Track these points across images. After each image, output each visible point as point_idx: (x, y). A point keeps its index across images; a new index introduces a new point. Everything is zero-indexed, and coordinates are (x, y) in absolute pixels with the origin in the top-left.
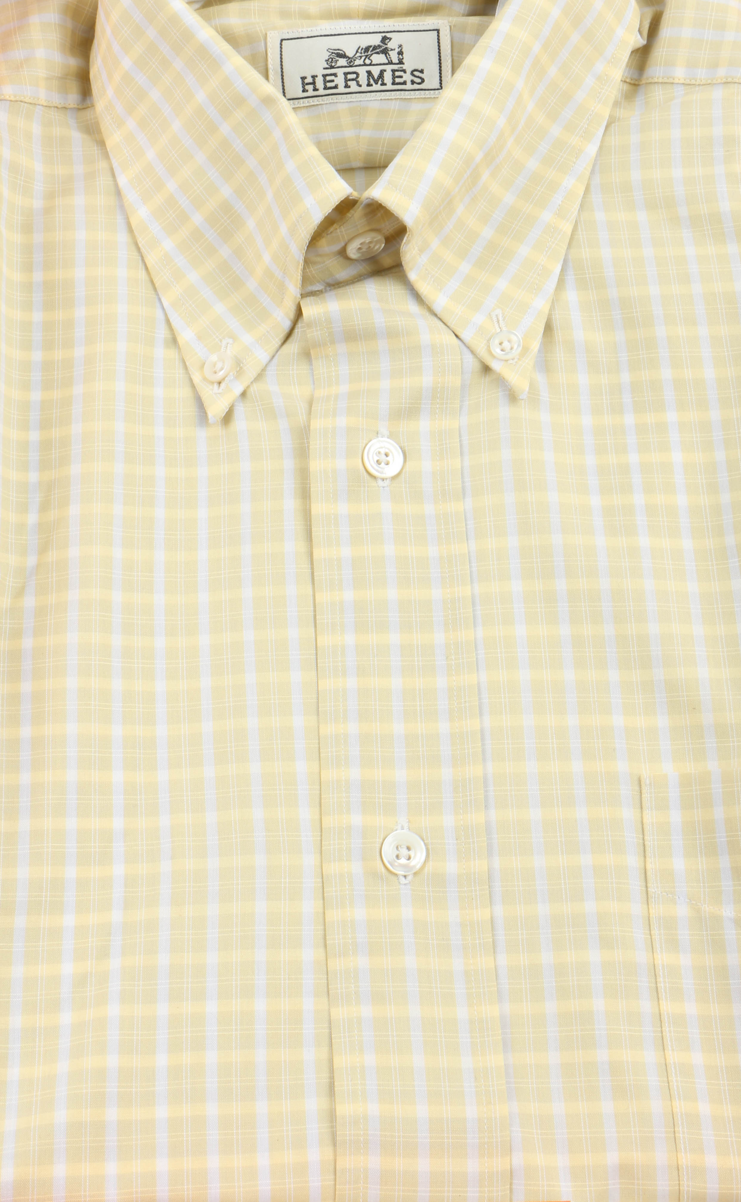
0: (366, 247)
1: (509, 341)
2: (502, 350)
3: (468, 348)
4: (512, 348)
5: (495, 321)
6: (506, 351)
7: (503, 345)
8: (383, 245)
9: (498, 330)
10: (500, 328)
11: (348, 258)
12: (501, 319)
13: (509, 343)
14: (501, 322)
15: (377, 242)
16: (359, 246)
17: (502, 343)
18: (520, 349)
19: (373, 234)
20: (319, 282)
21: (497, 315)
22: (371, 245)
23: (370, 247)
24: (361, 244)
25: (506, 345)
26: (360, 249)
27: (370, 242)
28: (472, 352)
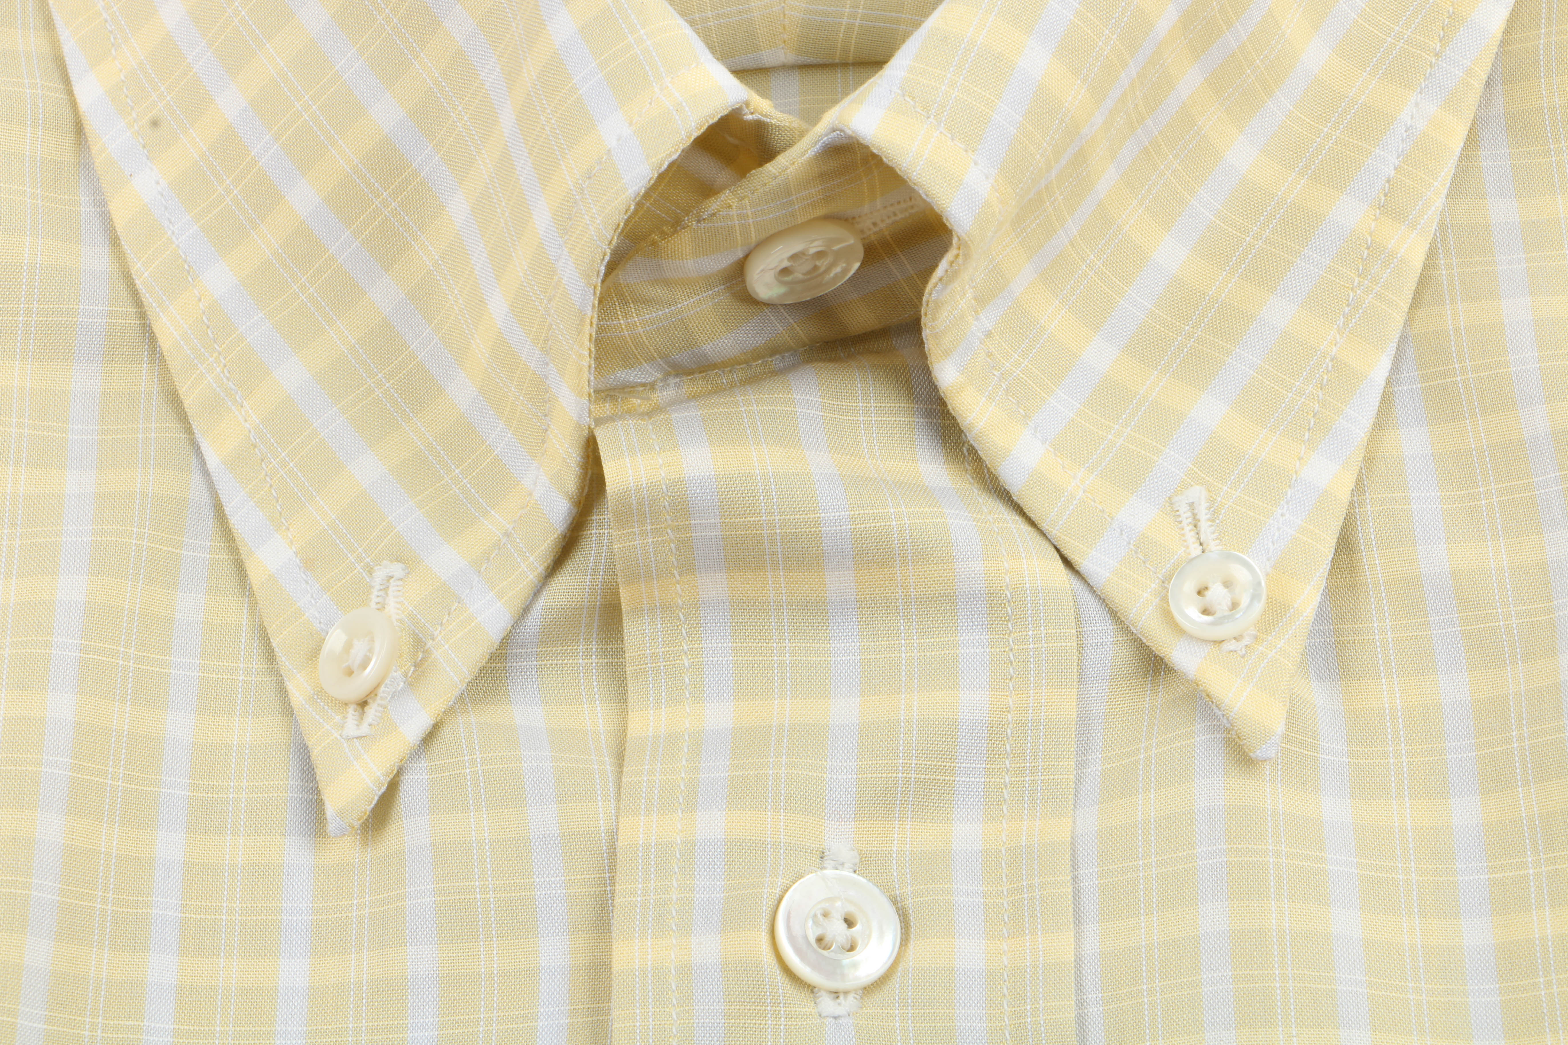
0: (807, 267)
1: (1228, 584)
2: (1206, 612)
3: (1102, 600)
4: (1234, 606)
5: (1185, 522)
6: (1218, 615)
7: (1208, 594)
8: (857, 265)
9: (1196, 550)
10: (1201, 544)
11: (748, 299)
12: (1203, 515)
13: (1226, 590)
14: (1204, 525)
15: (839, 256)
16: (786, 264)
17: (1206, 588)
18: (1259, 607)
19: (833, 231)
20: (651, 359)
21: (1191, 505)
22: (818, 263)
23: (815, 268)
24: (794, 257)
25: (1218, 594)
26: (785, 271)
27: (820, 254)
28: (1114, 614)
